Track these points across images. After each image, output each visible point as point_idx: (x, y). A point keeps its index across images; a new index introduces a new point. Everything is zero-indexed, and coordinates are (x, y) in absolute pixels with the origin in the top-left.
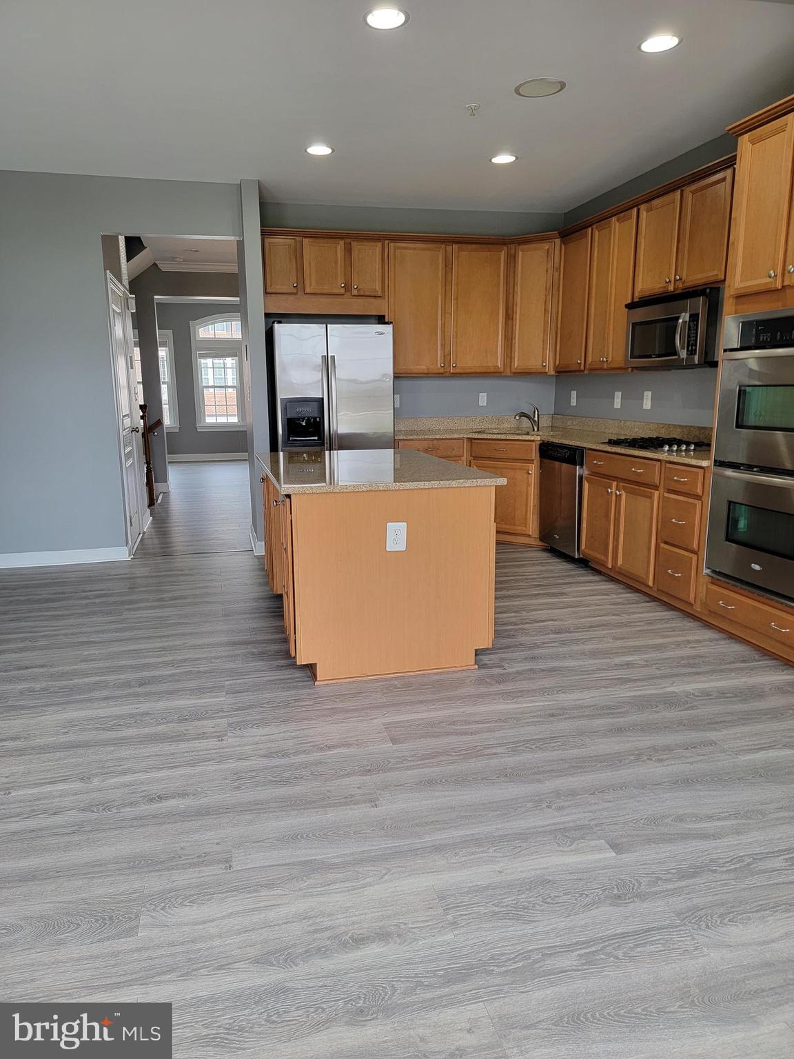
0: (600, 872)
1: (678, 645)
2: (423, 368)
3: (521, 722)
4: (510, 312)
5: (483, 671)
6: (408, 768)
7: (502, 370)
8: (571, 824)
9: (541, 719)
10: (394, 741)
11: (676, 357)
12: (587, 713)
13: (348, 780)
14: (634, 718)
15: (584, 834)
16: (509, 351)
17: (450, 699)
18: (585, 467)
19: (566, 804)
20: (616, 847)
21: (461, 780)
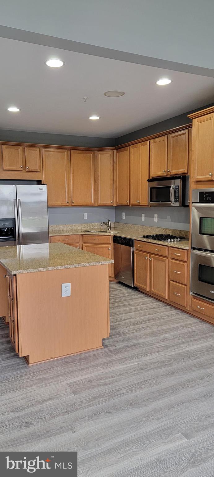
0: (183, 450)
1: (183, 326)
2: (59, 203)
3: (129, 374)
4: (96, 179)
5: (107, 349)
6: (84, 407)
7: (93, 204)
8: (165, 427)
9: (138, 372)
10: (74, 393)
11: (170, 203)
12: (156, 366)
13: (57, 419)
14: (176, 366)
15: (171, 431)
16: (96, 196)
17: (95, 366)
18: (134, 247)
19: (160, 416)
20: (187, 436)
21: (111, 411)
